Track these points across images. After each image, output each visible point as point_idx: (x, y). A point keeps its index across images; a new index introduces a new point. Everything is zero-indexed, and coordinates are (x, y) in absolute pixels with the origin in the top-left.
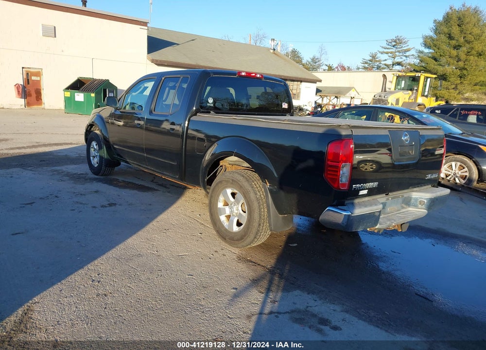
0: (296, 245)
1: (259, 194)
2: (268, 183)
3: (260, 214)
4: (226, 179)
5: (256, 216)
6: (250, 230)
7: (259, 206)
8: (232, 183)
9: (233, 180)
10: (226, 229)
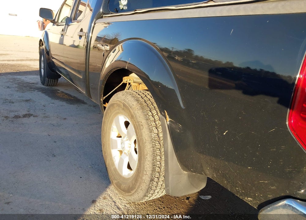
0: (210, 197)
1: (155, 131)
2: (167, 116)
3: (154, 165)
4: (118, 102)
5: (148, 166)
6: (138, 184)
7: (154, 151)
8: (123, 109)
9: (124, 105)
10: (115, 168)
